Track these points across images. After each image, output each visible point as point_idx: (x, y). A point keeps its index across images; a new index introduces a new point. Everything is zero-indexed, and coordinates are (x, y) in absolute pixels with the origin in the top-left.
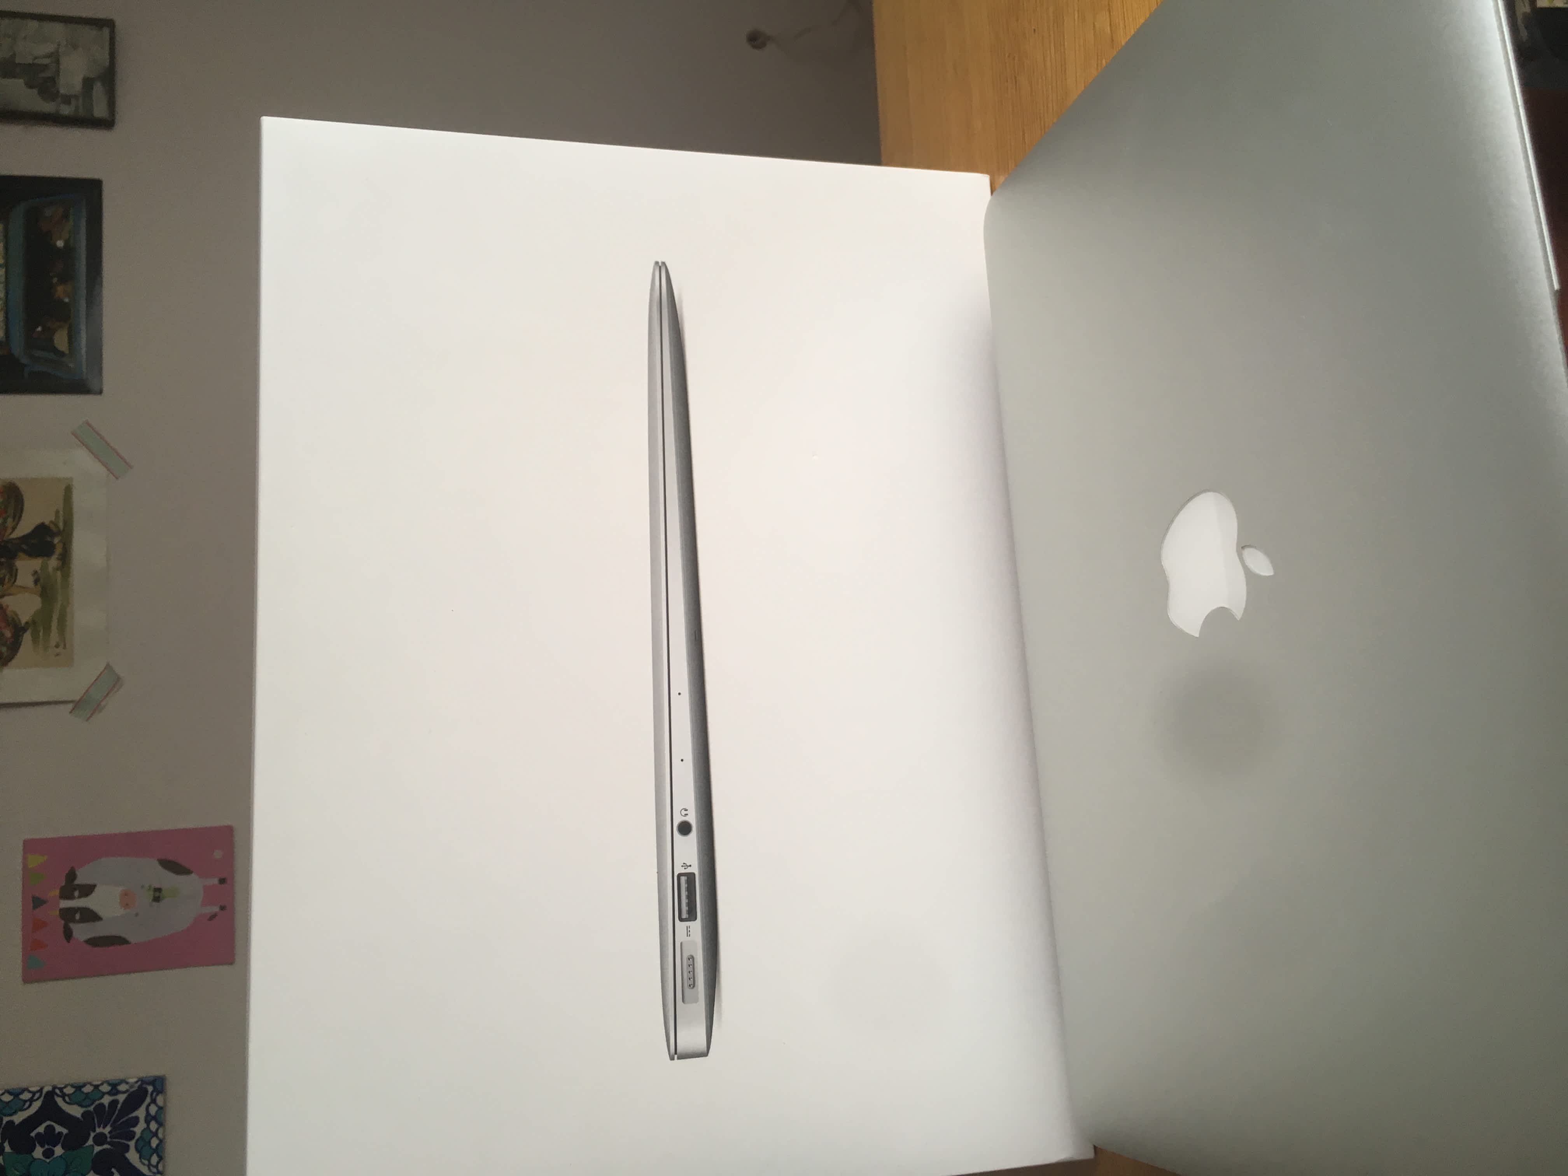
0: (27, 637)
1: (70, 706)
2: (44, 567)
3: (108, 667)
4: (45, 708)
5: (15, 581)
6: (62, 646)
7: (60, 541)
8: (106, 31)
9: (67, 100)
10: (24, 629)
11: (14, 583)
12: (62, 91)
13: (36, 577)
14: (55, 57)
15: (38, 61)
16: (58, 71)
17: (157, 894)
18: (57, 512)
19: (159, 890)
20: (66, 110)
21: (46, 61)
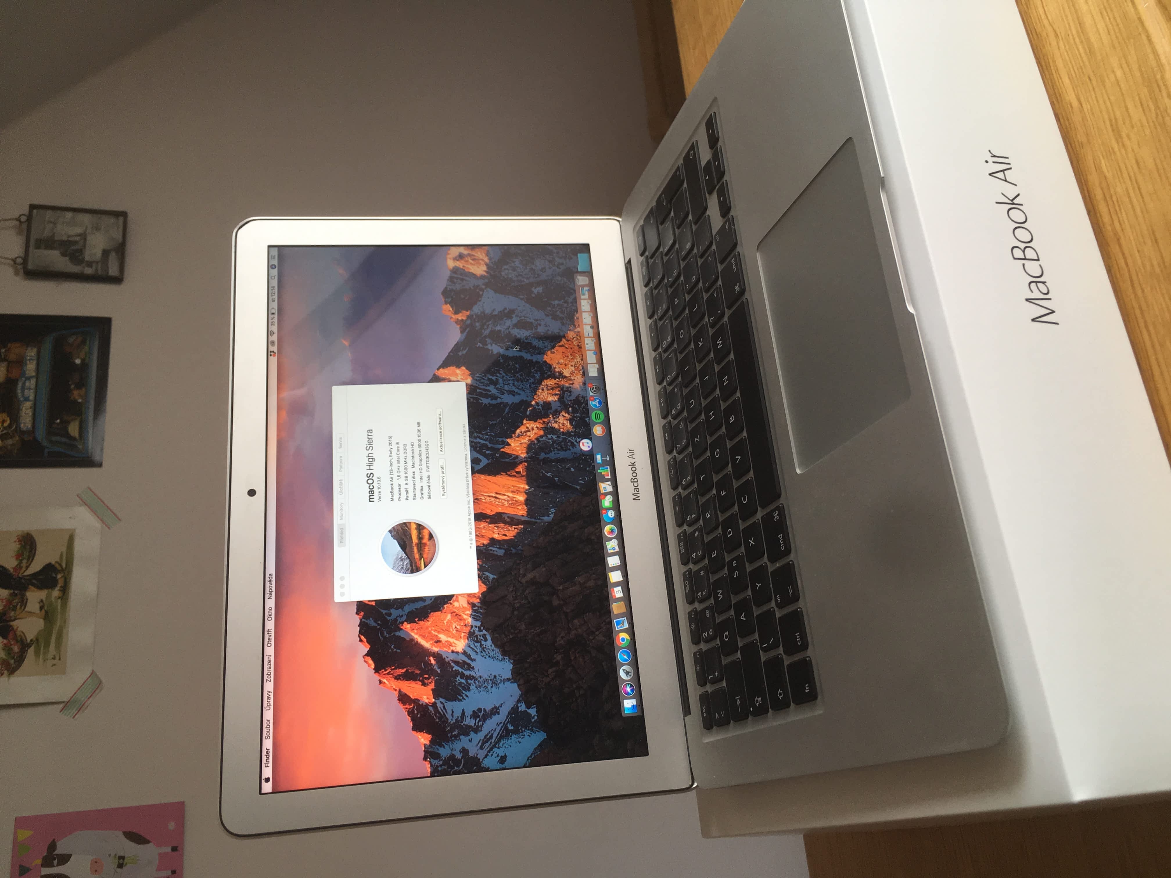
0: (31, 651)
1: (62, 706)
2: (48, 596)
3: (93, 672)
4: (41, 709)
5: (25, 608)
6: (57, 658)
7: (62, 577)
8: (121, 219)
9: (90, 264)
10: (29, 646)
11: (24, 610)
12: (87, 258)
13: (42, 604)
14: (83, 236)
15: (71, 239)
16: (84, 246)
17: (121, 861)
18: (62, 554)
19: (122, 858)
20: (88, 271)
21: (77, 238)
